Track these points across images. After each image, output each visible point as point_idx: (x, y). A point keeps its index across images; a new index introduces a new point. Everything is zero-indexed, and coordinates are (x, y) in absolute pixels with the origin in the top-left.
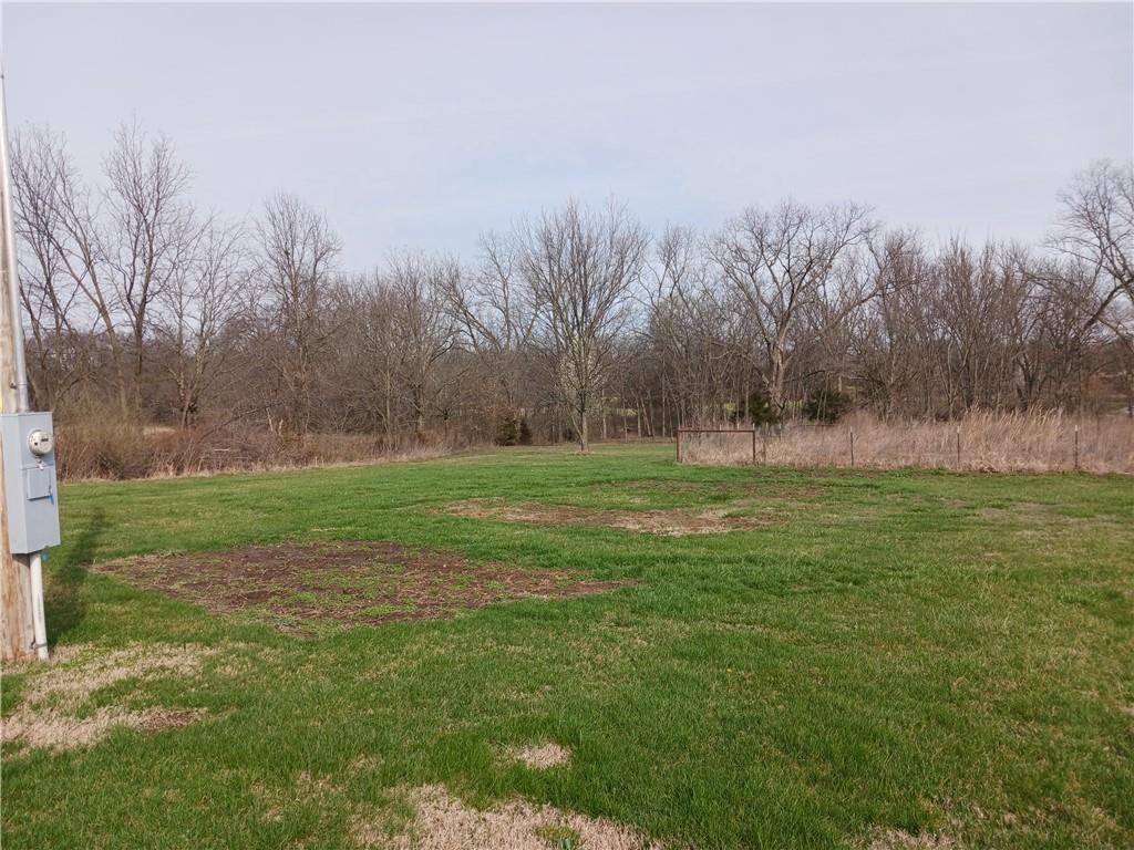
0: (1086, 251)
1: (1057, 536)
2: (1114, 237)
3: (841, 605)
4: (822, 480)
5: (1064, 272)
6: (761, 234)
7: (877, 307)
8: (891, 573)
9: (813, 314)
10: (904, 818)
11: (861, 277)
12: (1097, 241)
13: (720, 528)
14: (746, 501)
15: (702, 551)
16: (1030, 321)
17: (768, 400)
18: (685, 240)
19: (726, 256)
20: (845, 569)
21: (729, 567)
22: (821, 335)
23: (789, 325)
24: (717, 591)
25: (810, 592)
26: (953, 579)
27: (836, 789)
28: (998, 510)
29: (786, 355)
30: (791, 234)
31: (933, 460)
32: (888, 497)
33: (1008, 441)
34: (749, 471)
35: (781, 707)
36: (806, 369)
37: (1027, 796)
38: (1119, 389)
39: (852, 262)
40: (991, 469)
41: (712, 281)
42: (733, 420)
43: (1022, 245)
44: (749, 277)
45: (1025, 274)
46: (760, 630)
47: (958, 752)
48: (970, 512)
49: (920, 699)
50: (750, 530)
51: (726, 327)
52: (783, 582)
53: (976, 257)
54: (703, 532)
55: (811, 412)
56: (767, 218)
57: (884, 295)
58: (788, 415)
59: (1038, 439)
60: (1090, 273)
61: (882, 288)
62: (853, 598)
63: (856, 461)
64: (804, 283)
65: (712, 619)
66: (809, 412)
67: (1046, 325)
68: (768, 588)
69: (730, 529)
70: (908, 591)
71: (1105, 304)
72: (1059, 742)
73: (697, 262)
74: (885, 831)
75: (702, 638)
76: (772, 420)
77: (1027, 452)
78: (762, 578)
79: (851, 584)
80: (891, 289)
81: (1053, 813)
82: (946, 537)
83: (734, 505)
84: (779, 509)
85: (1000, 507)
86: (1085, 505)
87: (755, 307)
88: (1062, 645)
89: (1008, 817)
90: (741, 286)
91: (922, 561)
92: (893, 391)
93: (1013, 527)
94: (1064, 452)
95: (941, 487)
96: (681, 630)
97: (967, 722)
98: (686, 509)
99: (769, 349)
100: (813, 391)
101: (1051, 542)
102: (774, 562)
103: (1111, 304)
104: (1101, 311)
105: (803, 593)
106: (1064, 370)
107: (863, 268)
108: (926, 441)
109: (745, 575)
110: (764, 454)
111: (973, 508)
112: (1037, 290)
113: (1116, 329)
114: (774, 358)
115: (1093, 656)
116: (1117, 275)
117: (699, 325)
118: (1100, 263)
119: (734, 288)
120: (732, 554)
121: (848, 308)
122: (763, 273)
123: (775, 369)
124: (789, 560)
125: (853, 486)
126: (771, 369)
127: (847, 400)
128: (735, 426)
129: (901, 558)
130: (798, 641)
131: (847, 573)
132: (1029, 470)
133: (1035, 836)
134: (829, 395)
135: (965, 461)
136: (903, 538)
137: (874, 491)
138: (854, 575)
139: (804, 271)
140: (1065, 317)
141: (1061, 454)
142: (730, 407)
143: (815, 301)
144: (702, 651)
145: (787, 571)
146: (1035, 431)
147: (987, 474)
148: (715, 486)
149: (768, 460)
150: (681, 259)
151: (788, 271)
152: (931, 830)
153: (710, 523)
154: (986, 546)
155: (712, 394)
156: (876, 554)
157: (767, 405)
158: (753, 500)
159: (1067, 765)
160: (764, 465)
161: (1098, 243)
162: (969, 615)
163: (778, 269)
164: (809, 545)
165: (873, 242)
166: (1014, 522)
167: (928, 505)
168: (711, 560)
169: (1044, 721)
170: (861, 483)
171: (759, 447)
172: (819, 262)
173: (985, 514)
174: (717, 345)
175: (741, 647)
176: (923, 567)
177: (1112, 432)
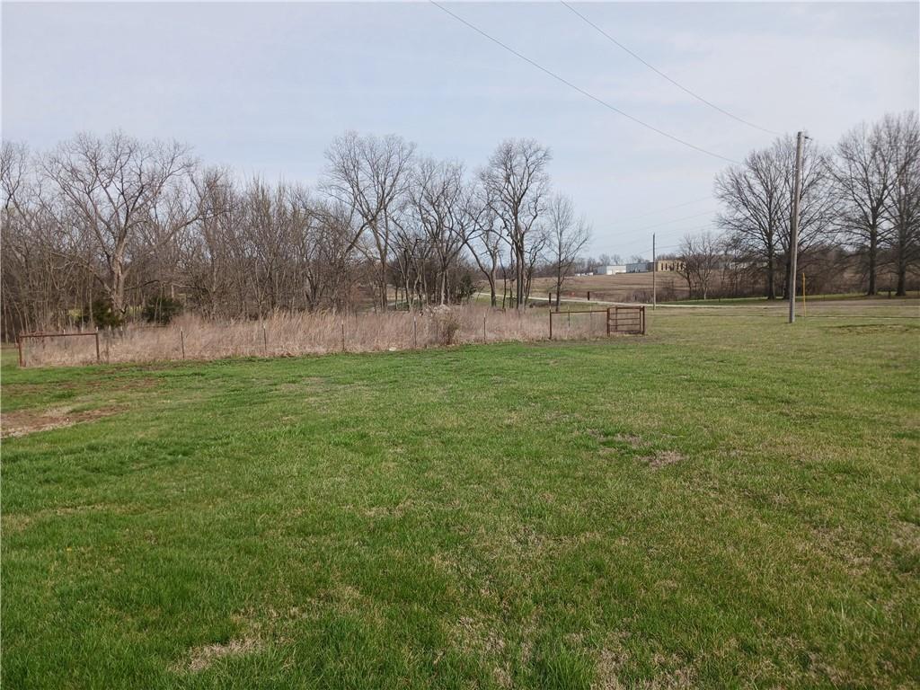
0: (345, 196)
1: (330, 399)
2: (362, 188)
3: (172, 474)
4: (159, 373)
5: (332, 211)
6: (95, 158)
7: (200, 229)
8: (213, 443)
9: (147, 232)
10: (218, 635)
11: (186, 203)
12: (350, 190)
13: (64, 423)
14: (90, 396)
15: (45, 447)
16: (312, 245)
17: (111, 306)
18: (18, 156)
19: (61, 175)
20: (176, 444)
21: (72, 457)
22: (155, 251)
23: (126, 241)
24: (58, 481)
25: (146, 468)
26: (259, 440)
27: (163, 628)
28: (293, 385)
29: (124, 267)
30: (123, 161)
31: (246, 351)
32: (212, 382)
33: (300, 333)
34: (94, 370)
35: (117, 571)
36: (144, 278)
37: (306, 592)
38: (369, 295)
39: (178, 191)
40: (289, 354)
41: (49, 197)
42: (78, 325)
43: (304, 188)
44: (87, 197)
45: (307, 210)
46: (100, 507)
47: (260, 572)
48: (273, 388)
49: (233, 538)
50: (93, 422)
51: (66, 239)
52: (122, 463)
53: (272, 194)
54: (47, 429)
55: (149, 316)
56: (99, 145)
57: (204, 219)
58: (130, 319)
59: (320, 332)
60: (348, 213)
61: (202, 213)
62: (182, 467)
63: (186, 354)
64: (137, 205)
65: (54, 507)
66: (147, 315)
67: (322, 248)
68: (109, 470)
69: (75, 423)
70: (226, 456)
71: (358, 236)
72: (327, 547)
73: (31, 178)
74: (202, 650)
75: (42, 525)
76: (115, 323)
77: (313, 341)
78: (104, 462)
79: (180, 456)
80: (210, 214)
81: (322, 599)
82: (255, 408)
83: (79, 401)
84: (120, 400)
85: (294, 382)
86: (348, 376)
87: (94, 224)
88: (332, 476)
89: (294, 610)
90: (78, 203)
91: (237, 429)
92: (215, 297)
93: (302, 396)
94: (335, 340)
95: (252, 371)
96: (21, 523)
97: (266, 547)
98: (29, 410)
99: (108, 260)
100: (150, 297)
101: (327, 404)
102: (114, 447)
103: (362, 236)
104: (356, 240)
105: (140, 470)
106: (335, 281)
107: (187, 196)
108: (241, 336)
109: (87, 462)
110: (107, 353)
111: (275, 385)
112: (315, 222)
113: (365, 253)
114: (114, 269)
115: (351, 480)
116: (365, 216)
117: (38, 237)
118: (354, 206)
119: (72, 205)
120: (74, 446)
121: (176, 228)
122: (98, 192)
123: (116, 279)
124: (128, 444)
125: (184, 375)
126: (112, 279)
127: (179, 305)
128: (79, 330)
129: (220, 430)
130: (135, 511)
131: (177, 448)
132: (314, 353)
133: (310, 619)
134: (164, 301)
135: (270, 350)
136: (222, 414)
137: (201, 378)
138: (183, 448)
139: (137, 194)
140: (334, 243)
141: (333, 341)
142: (75, 313)
143: (148, 222)
144: (41, 538)
145: (125, 453)
146: (318, 326)
147: (286, 358)
148: (60, 385)
149: (111, 359)
150: (15, 173)
151: (123, 194)
152: (238, 637)
153: (53, 420)
154: (284, 412)
155: (56, 300)
156: (201, 429)
157: (110, 311)
158: (96, 394)
159: (332, 562)
160: (107, 363)
161: (352, 192)
162: (270, 465)
163: (114, 191)
164: (146, 428)
165: (194, 175)
166: (303, 392)
167: (242, 385)
168: (54, 453)
169: (318, 533)
170: (191, 373)
171: (102, 348)
172: (150, 187)
173: (283, 388)
174: (58, 256)
175: (81, 527)
176: (237, 434)
177: (364, 324)
